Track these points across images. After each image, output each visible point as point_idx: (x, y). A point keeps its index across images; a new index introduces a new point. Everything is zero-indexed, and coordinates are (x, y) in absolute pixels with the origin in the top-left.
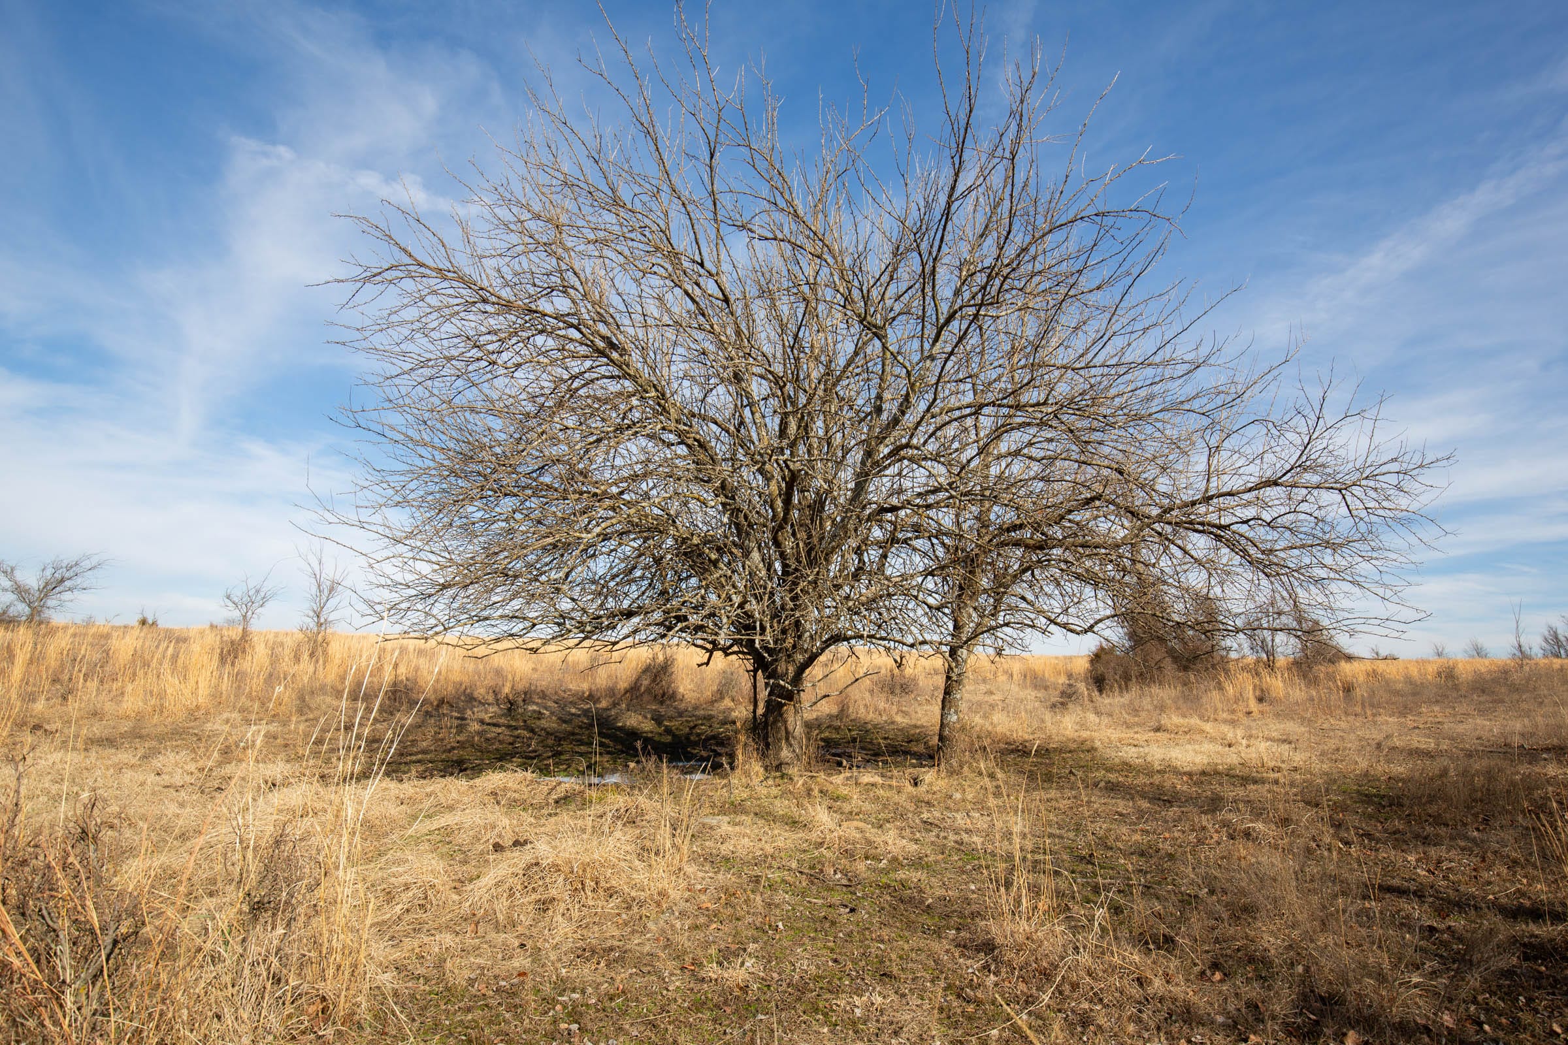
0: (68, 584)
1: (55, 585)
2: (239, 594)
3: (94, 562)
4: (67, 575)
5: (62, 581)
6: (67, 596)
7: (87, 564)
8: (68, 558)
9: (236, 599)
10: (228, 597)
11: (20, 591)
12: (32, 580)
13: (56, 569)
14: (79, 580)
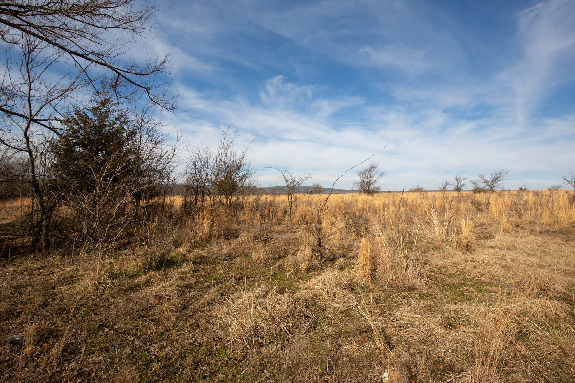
0: (499, 179)
1: (495, 179)
2: (570, 178)
3: (506, 171)
4: (498, 176)
5: (497, 178)
6: (499, 183)
7: (504, 172)
8: (498, 171)
9: (569, 180)
10: (565, 179)
11: (486, 182)
12: (489, 178)
13: (495, 175)
14: (502, 178)
